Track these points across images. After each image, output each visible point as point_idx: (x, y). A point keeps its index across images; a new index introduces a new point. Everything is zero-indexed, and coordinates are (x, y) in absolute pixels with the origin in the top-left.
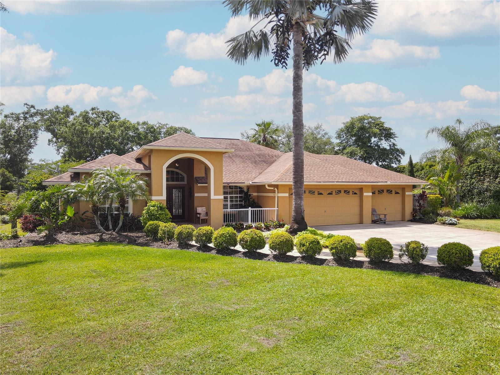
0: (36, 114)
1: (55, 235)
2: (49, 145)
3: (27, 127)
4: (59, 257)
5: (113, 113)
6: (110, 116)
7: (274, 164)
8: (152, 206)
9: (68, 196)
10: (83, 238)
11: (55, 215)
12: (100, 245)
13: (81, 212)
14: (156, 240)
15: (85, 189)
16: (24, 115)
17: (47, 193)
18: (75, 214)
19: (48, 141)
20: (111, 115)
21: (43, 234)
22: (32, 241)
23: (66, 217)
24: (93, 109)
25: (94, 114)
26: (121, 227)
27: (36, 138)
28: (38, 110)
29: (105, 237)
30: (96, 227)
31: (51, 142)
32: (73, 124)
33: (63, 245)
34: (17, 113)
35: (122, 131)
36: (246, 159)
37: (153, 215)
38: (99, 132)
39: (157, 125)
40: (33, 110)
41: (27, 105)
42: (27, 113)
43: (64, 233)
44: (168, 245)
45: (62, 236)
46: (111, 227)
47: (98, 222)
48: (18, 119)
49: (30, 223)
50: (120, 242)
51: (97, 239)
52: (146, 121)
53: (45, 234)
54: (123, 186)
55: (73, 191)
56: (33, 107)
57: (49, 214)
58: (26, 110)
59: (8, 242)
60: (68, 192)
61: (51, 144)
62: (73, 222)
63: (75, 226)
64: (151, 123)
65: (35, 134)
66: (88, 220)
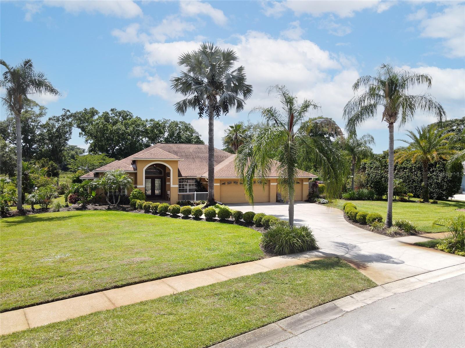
0: (71, 116)
1: (86, 206)
2: (80, 136)
3: (64, 126)
4: (88, 215)
5: (128, 112)
6: (125, 116)
7: (221, 163)
8: (135, 192)
9: (92, 186)
10: (100, 207)
11: (86, 195)
12: (108, 211)
13: (100, 194)
14: (135, 209)
15: (101, 183)
16: (62, 117)
17: (82, 184)
18: (96, 194)
19: (79, 134)
20: (126, 114)
21: (80, 205)
22: (76, 208)
23: (92, 197)
24: (112, 110)
25: (113, 114)
26: (119, 203)
27: (71, 133)
28: (72, 113)
29: (111, 207)
30: (107, 202)
31: (81, 135)
32: (97, 124)
33: (90, 210)
34: (57, 116)
35: (134, 128)
36: (204, 159)
37: (135, 196)
38: (116, 129)
39: (163, 121)
40: (68, 113)
41: (65, 110)
42: (64, 116)
43: (90, 204)
44: (139, 211)
45: (90, 206)
46: (114, 202)
47: (107, 200)
48: (58, 120)
49: (73, 199)
50: (117, 210)
51: (107, 208)
52: (153, 119)
53: (81, 205)
54: (120, 182)
55: (95, 183)
56: (68, 111)
57: (83, 195)
58: (63, 113)
59: (64, 208)
60: (93, 184)
61: (81, 136)
62: (95, 199)
63: (96, 201)
64: (156, 120)
65: (70, 130)
66: (103, 198)
